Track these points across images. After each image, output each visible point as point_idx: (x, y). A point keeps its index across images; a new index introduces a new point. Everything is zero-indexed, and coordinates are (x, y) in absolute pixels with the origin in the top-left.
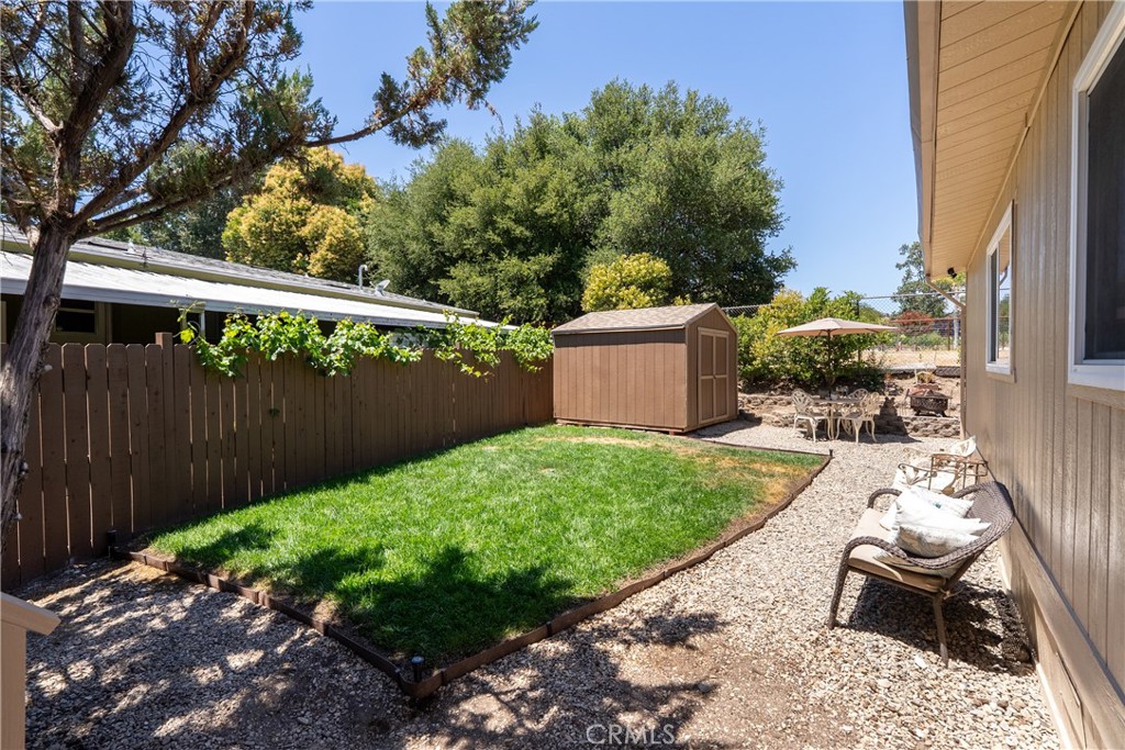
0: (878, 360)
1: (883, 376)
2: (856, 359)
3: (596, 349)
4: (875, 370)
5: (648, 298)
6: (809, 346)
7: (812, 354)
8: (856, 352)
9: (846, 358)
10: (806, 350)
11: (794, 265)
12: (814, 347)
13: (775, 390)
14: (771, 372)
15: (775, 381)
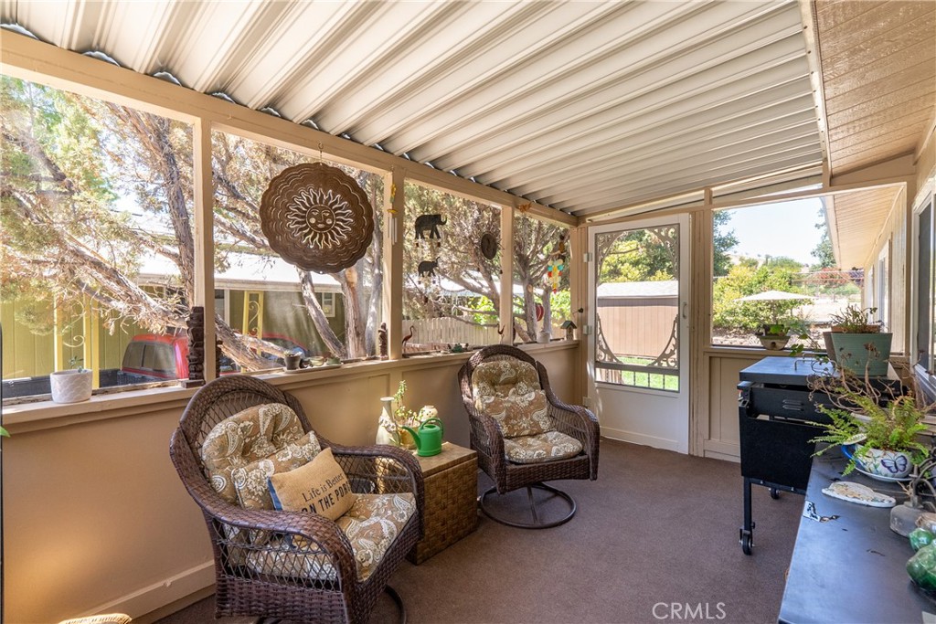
0: (805, 314)
1: (809, 326)
2: (789, 315)
3: (617, 308)
4: (803, 322)
5: (638, 271)
6: (756, 305)
7: (758, 311)
8: (789, 310)
9: (782, 313)
10: (754, 308)
11: (737, 243)
12: (759, 306)
13: (730, 334)
14: (726, 322)
15: (729, 328)
